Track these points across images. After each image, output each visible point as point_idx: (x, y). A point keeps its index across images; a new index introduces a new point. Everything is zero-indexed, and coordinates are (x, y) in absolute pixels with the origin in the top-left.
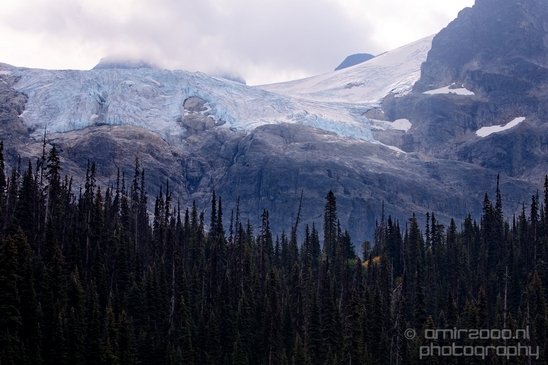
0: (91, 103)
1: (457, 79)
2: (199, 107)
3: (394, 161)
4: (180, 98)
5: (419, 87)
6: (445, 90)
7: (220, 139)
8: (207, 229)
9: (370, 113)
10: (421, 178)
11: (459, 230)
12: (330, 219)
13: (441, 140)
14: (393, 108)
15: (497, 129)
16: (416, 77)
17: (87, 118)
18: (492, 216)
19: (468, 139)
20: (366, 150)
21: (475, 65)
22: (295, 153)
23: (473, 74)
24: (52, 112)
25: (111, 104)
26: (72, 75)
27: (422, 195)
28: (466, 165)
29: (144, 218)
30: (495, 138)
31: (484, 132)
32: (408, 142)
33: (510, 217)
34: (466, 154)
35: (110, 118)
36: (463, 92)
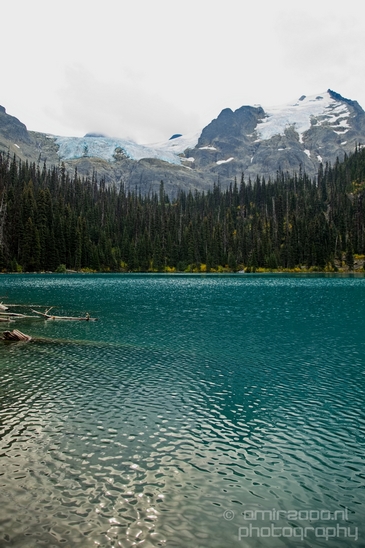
0: (82, 149)
1: (210, 144)
2: (120, 151)
3: (189, 172)
4: (114, 148)
5: (197, 146)
6: (206, 148)
7: (128, 162)
8: (118, 192)
9: (180, 155)
10: (197, 178)
11: (206, 194)
12: (161, 190)
13: (204, 165)
14: (188, 153)
15: (224, 162)
16: (197, 143)
17: (81, 154)
18: (217, 190)
19: (214, 165)
20: (179, 168)
21: (217, 139)
22: (154, 168)
23: (216, 142)
24: (68, 151)
25: (89, 149)
26: (76, 139)
27: (197, 184)
28: (213, 174)
29: (96, 187)
30: (223, 165)
31: (219, 163)
32: (193, 166)
33: (223, 191)
34: (213, 170)
35: (89, 154)
36: (213, 148)
